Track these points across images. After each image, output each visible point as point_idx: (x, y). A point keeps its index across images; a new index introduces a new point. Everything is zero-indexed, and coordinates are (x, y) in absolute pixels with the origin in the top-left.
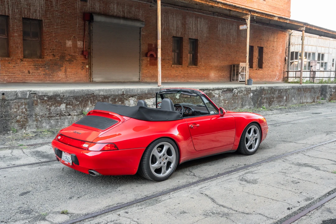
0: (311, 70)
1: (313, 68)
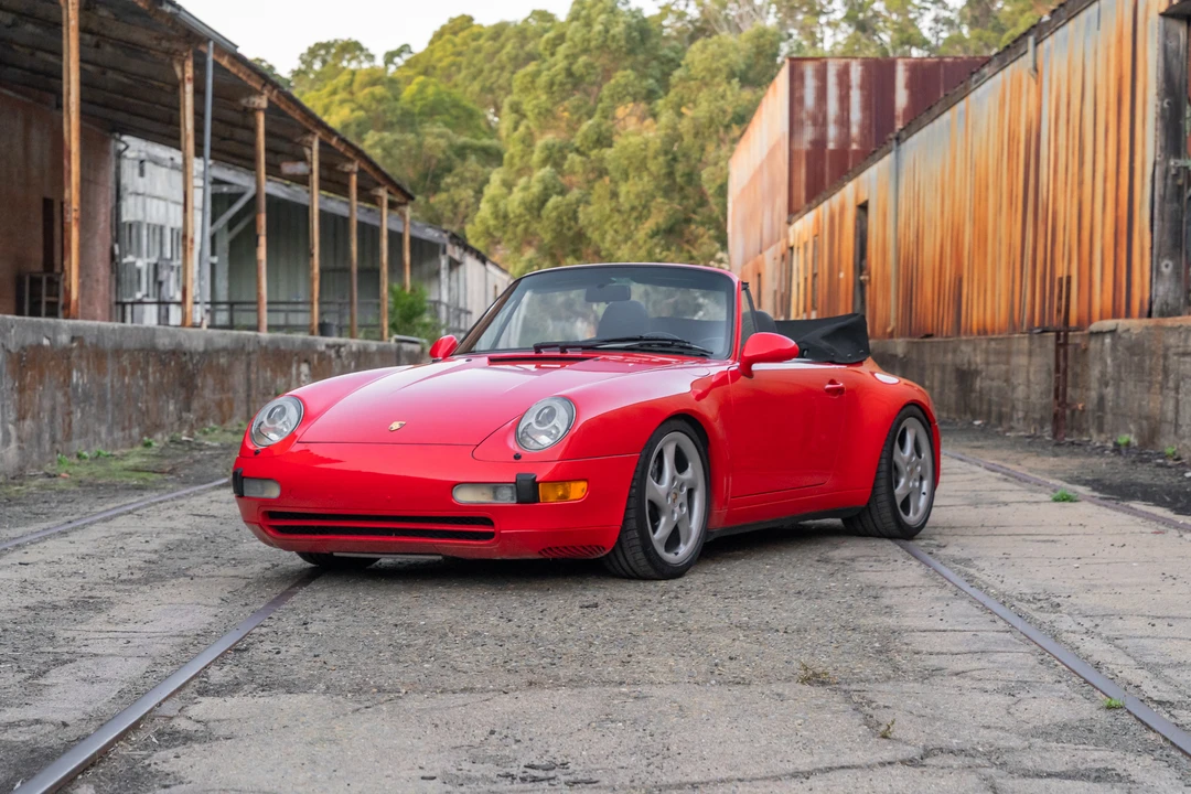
0: (162, 300)
1: (164, 288)
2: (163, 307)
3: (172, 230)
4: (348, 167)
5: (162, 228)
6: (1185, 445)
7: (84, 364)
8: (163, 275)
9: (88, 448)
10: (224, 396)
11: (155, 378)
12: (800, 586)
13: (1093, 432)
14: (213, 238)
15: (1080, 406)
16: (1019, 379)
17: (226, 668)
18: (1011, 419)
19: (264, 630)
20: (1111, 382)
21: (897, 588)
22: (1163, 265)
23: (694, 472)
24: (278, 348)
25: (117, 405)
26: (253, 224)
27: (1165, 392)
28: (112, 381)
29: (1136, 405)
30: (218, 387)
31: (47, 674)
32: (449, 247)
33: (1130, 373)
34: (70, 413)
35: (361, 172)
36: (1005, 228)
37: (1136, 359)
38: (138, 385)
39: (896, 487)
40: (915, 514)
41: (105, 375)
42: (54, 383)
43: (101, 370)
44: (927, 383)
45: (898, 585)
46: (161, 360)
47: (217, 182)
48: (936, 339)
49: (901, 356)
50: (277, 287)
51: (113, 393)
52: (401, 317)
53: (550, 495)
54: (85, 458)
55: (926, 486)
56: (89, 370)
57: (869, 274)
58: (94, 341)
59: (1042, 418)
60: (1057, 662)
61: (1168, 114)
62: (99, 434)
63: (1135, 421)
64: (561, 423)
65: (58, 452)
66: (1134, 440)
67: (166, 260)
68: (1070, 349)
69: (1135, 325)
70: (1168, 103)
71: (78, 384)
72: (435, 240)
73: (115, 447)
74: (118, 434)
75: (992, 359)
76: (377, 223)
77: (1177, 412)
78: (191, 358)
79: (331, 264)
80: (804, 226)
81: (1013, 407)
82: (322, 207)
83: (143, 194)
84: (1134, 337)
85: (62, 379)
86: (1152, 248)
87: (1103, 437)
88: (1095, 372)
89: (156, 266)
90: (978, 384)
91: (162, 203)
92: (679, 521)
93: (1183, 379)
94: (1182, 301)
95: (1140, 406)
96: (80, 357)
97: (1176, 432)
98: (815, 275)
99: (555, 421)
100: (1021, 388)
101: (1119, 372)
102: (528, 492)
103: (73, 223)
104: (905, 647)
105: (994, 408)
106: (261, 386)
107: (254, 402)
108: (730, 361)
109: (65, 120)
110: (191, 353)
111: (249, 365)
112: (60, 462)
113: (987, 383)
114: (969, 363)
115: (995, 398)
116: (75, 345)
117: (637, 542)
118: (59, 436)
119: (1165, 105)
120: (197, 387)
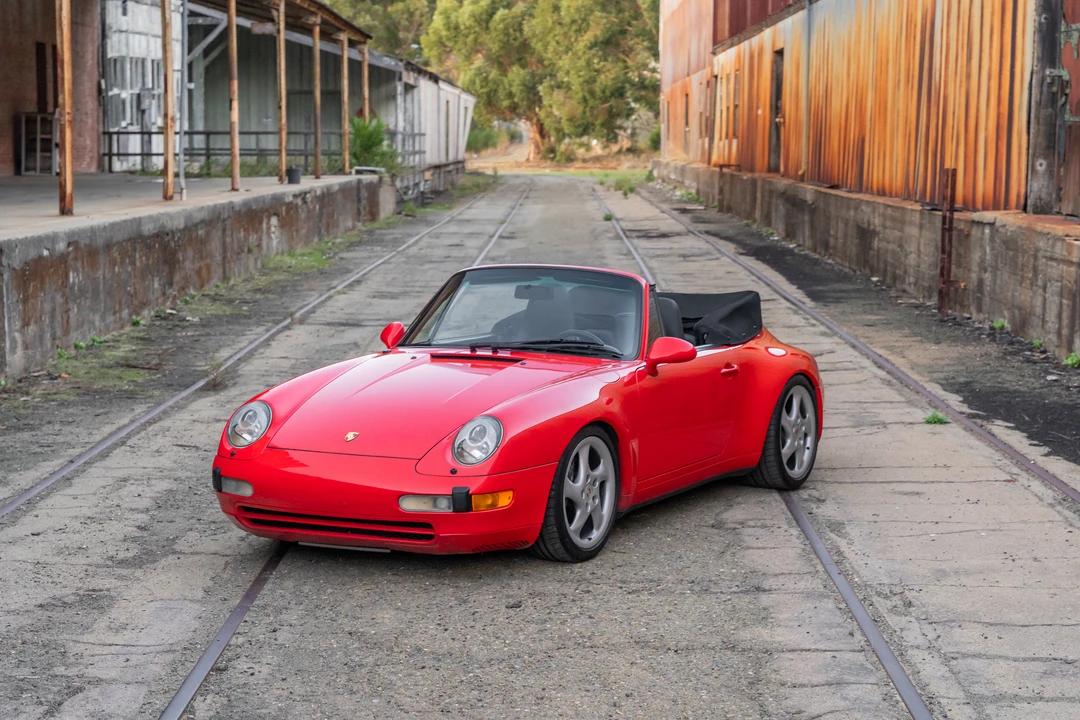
0: (145, 130)
1: (146, 116)
2: (146, 137)
3: (153, 61)
4: (312, 20)
5: (143, 61)
6: (1050, 339)
7: (79, 264)
8: (145, 104)
9: (84, 338)
10: (202, 264)
11: (141, 262)
12: (695, 572)
13: (973, 309)
14: (190, 66)
15: (962, 285)
16: (912, 248)
17: (210, 698)
18: (904, 282)
19: (241, 640)
20: (989, 269)
21: (776, 575)
22: (1038, 164)
23: (605, 467)
24: (250, 209)
25: (109, 294)
26: (226, 54)
27: (1035, 288)
28: (104, 274)
29: (1010, 294)
30: (197, 256)
31: (62, 708)
32: (405, 75)
33: (1006, 264)
34: (67, 311)
35: (324, 22)
36: (902, 103)
37: (1011, 253)
38: (126, 271)
39: (783, 446)
40: (799, 468)
41: (97, 269)
42: (54, 287)
43: (94, 265)
44: (832, 232)
45: (778, 572)
46: (146, 244)
47: (192, 14)
48: (841, 193)
49: (810, 202)
50: (249, 108)
51: (104, 284)
52: (361, 146)
53: (482, 503)
54: (81, 348)
55: (809, 441)
56: (83, 268)
57: (784, 117)
58: (87, 241)
59: (930, 287)
60: (898, 698)
61: (1045, 28)
62: (93, 323)
63: (1009, 309)
64: (490, 441)
65: (58, 347)
66: (1008, 326)
67: (148, 89)
68: (955, 233)
69: (1010, 219)
70: (1045, 19)
71: (74, 283)
72: (392, 68)
73: (107, 330)
74: (110, 319)
75: (888, 223)
76: (339, 53)
77: (1044, 309)
78: (173, 237)
79: (297, 87)
80: (726, 59)
81: (906, 272)
82: (289, 38)
83: (126, 31)
84: (1009, 234)
85: (60, 282)
86: (1028, 149)
87: (981, 316)
88: (976, 256)
89: (139, 96)
90: (876, 243)
91: (143, 38)
92: (592, 511)
93: (1050, 281)
94: (1054, 196)
95: (1013, 296)
96: (76, 259)
97: (1043, 326)
98: (736, 106)
99: (486, 439)
100: (913, 256)
101: (996, 262)
102: (463, 502)
103: (67, 124)
104: (773, 676)
105: (889, 268)
106: (236, 247)
107: (229, 262)
108: (639, 361)
109: (58, 32)
110: (172, 232)
111: (224, 230)
112: (60, 356)
113: (883, 245)
114: (869, 224)
115: (890, 260)
116: (71, 249)
117: (556, 535)
118: (59, 333)
119: (1043, 20)
120: (178, 261)
